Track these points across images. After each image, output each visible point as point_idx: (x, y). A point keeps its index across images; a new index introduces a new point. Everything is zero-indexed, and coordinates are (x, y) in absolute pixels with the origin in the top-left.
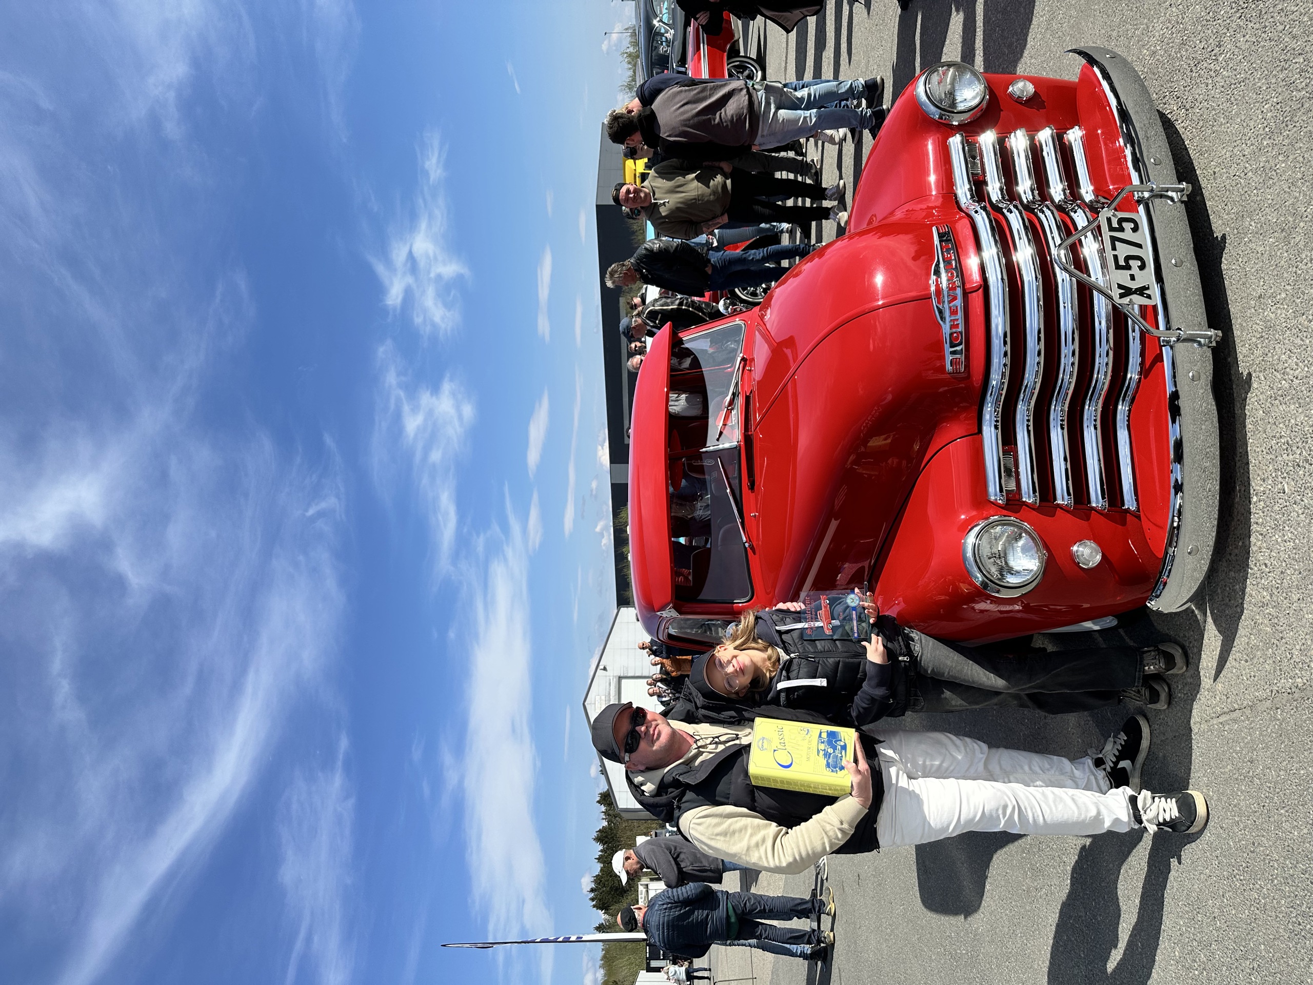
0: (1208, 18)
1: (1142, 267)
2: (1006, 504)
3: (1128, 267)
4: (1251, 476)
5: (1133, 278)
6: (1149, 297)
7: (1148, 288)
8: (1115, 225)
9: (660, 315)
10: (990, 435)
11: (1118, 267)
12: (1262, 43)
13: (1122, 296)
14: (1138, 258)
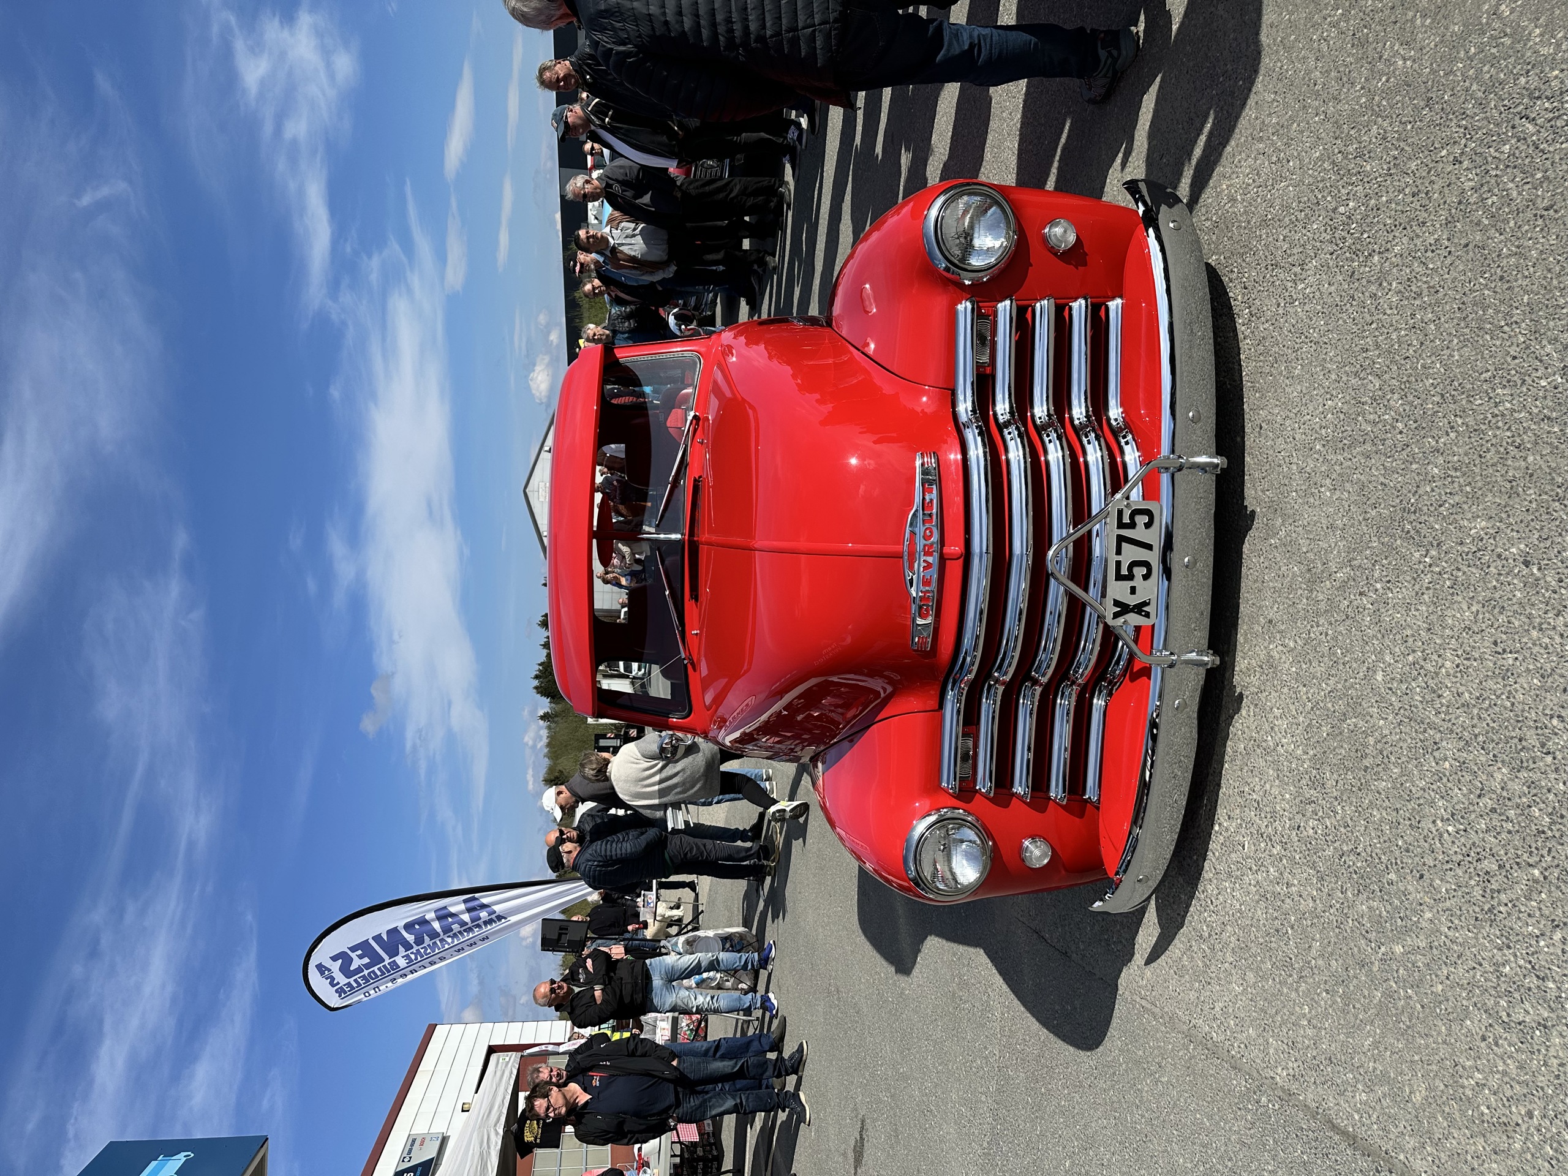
1: (1146, 577)
2: (959, 790)
3: (1130, 577)
5: (1133, 590)
7: (1148, 604)
8: (1126, 520)
10: (951, 715)
13: (1116, 615)
14: (1146, 564)
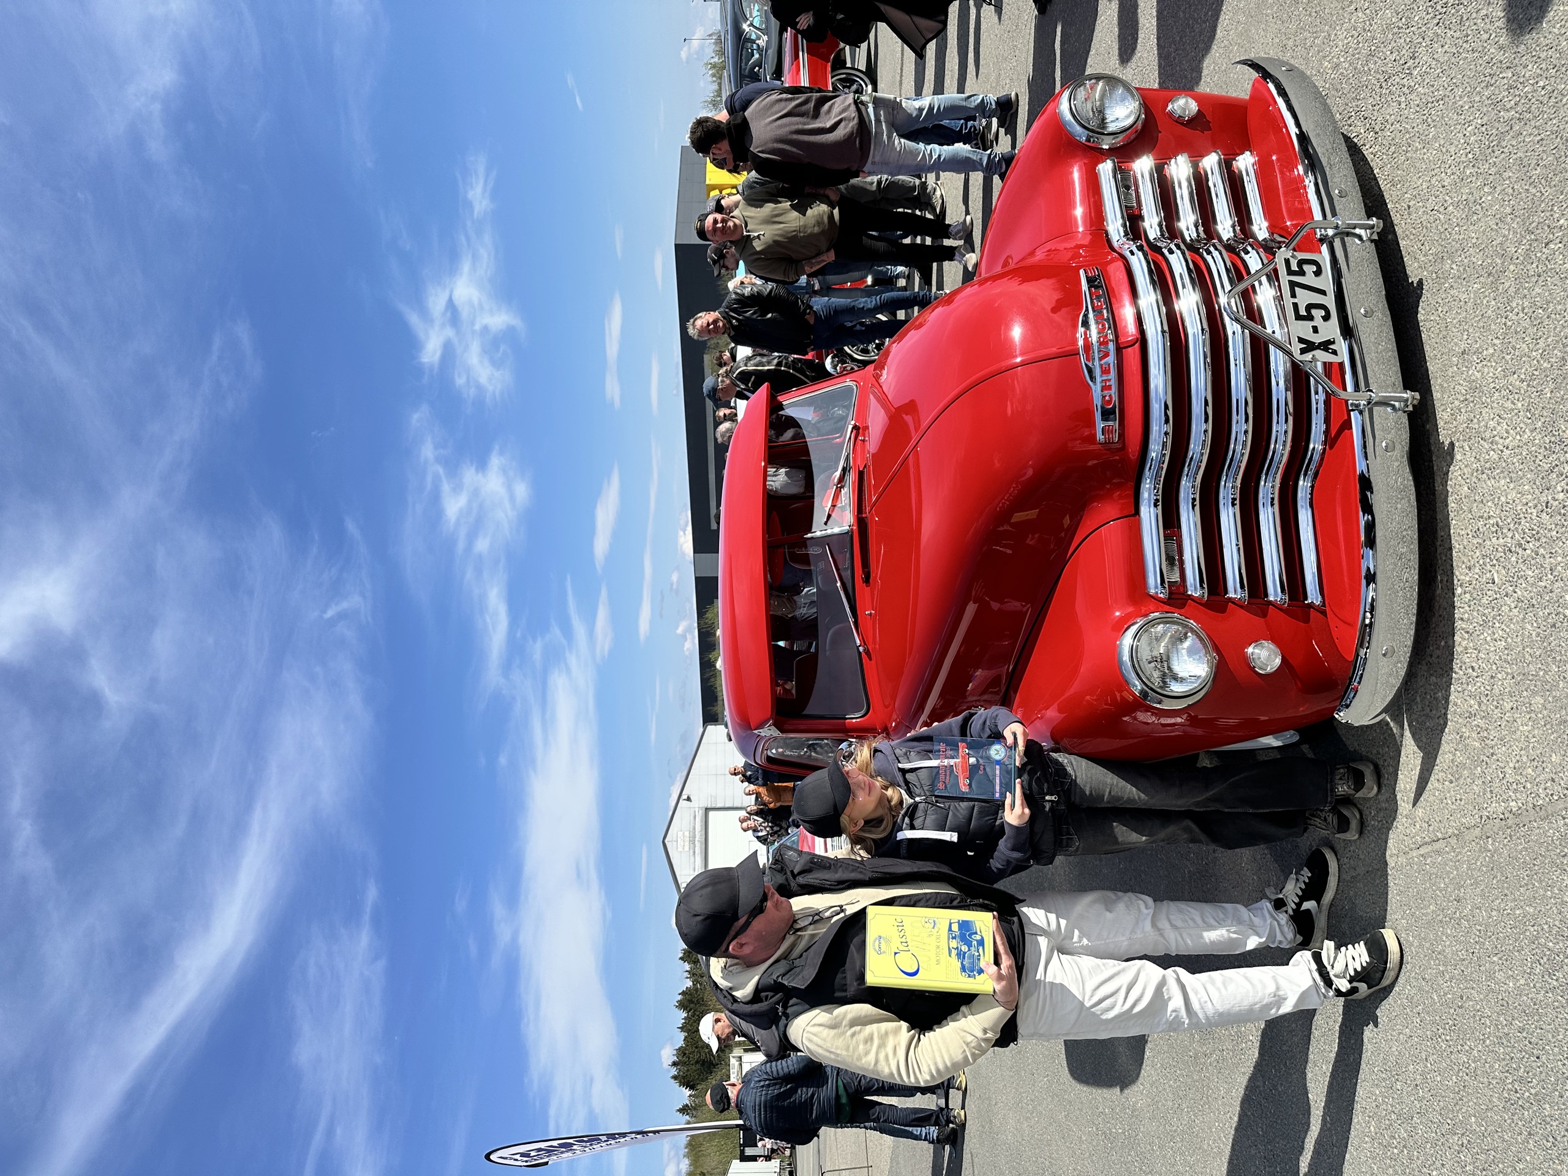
0: (1401, 25)
1: (1326, 318)
2: (1169, 598)
3: (1310, 318)
4: (1454, 564)
5: (1315, 330)
6: (1335, 353)
7: (1333, 343)
8: (1294, 267)
9: (753, 377)
10: (1149, 516)
11: (1298, 317)
12: (1464, 55)
13: (1303, 351)
14: (1322, 307)
